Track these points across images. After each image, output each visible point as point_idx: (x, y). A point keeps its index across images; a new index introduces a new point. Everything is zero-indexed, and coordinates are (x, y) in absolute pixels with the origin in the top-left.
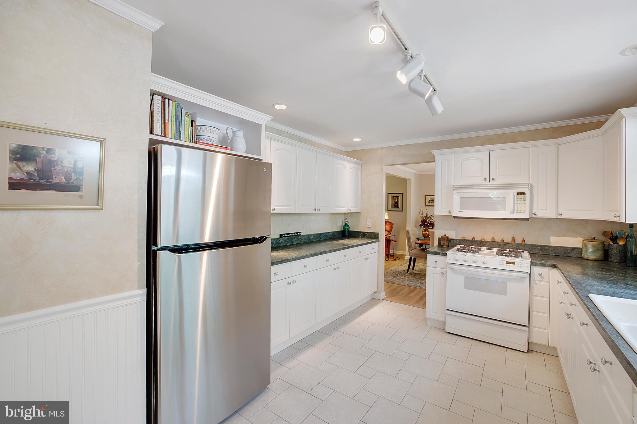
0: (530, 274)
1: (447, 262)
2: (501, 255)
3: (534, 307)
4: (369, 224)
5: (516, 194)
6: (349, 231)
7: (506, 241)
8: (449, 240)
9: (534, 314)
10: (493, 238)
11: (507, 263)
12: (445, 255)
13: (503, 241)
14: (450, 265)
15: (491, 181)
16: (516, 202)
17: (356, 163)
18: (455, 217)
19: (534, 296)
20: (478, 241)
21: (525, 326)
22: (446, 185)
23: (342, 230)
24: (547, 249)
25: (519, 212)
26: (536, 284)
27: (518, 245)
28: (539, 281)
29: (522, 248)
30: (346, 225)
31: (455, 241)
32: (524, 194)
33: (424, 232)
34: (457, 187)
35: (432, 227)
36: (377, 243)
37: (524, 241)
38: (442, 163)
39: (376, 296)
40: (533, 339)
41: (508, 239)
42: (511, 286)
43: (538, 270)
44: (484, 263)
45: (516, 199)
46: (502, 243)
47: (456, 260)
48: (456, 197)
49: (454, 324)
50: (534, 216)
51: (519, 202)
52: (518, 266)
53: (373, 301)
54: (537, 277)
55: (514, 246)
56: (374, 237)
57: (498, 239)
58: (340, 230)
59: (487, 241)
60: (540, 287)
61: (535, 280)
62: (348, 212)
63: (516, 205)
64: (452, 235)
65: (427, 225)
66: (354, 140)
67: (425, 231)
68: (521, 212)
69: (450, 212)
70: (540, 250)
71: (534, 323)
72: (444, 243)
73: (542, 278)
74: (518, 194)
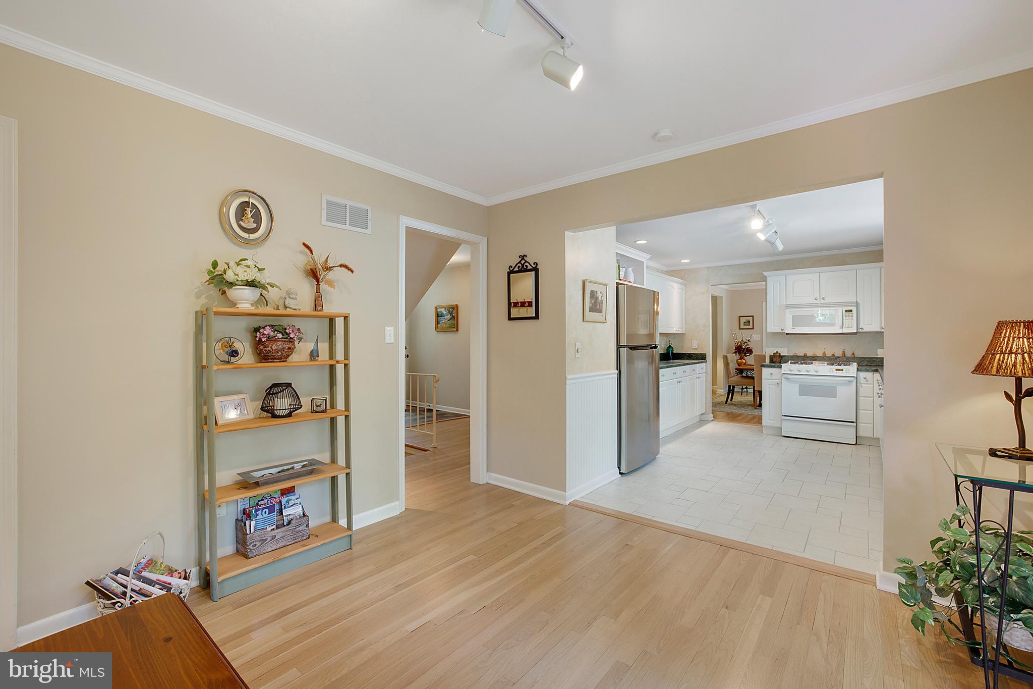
0: (857, 377)
1: (782, 373)
2: (832, 364)
3: (861, 406)
4: (695, 345)
5: (844, 311)
6: (672, 353)
7: (836, 355)
8: (781, 357)
9: (861, 412)
10: (824, 353)
11: (836, 370)
12: (781, 367)
13: (833, 355)
14: (785, 376)
15: (822, 300)
16: (844, 318)
17: (681, 284)
18: (787, 334)
19: (860, 397)
20: (810, 356)
21: (853, 422)
22: (779, 304)
23: (666, 352)
24: (874, 360)
25: (847, 327)
26: (862, 387)
27: (848, 358)
28: (864, 384)
29: (851, 360)
30: (670, 347)
31: (786, 358)
32: (851, 311)
33: (739, 361)
34: (788, 306)
35: (749, 354)
36: (704, 364)
37: (853, 354)
38: (773, 283)
39: (704, 417)
40: (861, 433)
41: (838, 353)
42: (840, 389)
43: (862, 375)
44: (816, 372)
45: (844, 316)
46: (832, 357)
47: (790, 371)
48: (789, 315)
49: (789, 428)
50: (861, 331)
51: (847, 318)
52: (846, 372)
53: (702, 422)
54: (863, 381)
55: (845, 360)
56: (701, 357)
57: (829, 354)
58: (663, 352)
59: (819, 357)
60: (865, 389)
61: (861, 384)
62: (676, 332)
63: (844, 321)
64: (784, 352)
65: (743, 351)
66: (682, 261)
67: (740, 359)
68: (849, 327)
69: (782, 330)
70: (868, 362)
71: (860, 419)
72: (776, 360)
73: (867, 381)
74: (846, 311)
